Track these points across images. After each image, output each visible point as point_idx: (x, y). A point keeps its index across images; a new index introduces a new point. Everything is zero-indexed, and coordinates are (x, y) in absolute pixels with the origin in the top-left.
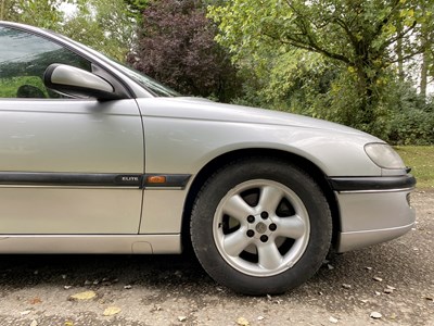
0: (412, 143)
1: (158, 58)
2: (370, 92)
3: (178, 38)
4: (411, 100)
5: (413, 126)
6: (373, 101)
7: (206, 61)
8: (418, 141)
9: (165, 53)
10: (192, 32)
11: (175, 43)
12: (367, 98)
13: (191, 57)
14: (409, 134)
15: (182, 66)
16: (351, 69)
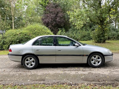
0: (113, 40)
1: (50, 19)
2: (103, 31)
3: (55, 14)
4: (113, 29)
5: (113, 36)
6: (104, 33)
7: (61, 20)
8: (114, 39)
9: (52, 18)
10: (58, 13)
11: (54, 15)
12: (103, 32)
13: (58, 19)
14: (112, 38)
15: (56, 21)
16: (99, 26)
